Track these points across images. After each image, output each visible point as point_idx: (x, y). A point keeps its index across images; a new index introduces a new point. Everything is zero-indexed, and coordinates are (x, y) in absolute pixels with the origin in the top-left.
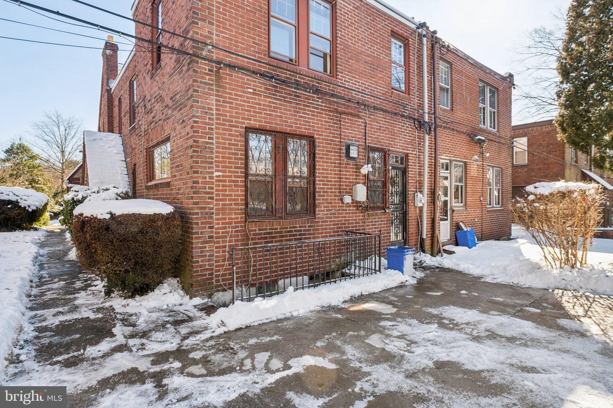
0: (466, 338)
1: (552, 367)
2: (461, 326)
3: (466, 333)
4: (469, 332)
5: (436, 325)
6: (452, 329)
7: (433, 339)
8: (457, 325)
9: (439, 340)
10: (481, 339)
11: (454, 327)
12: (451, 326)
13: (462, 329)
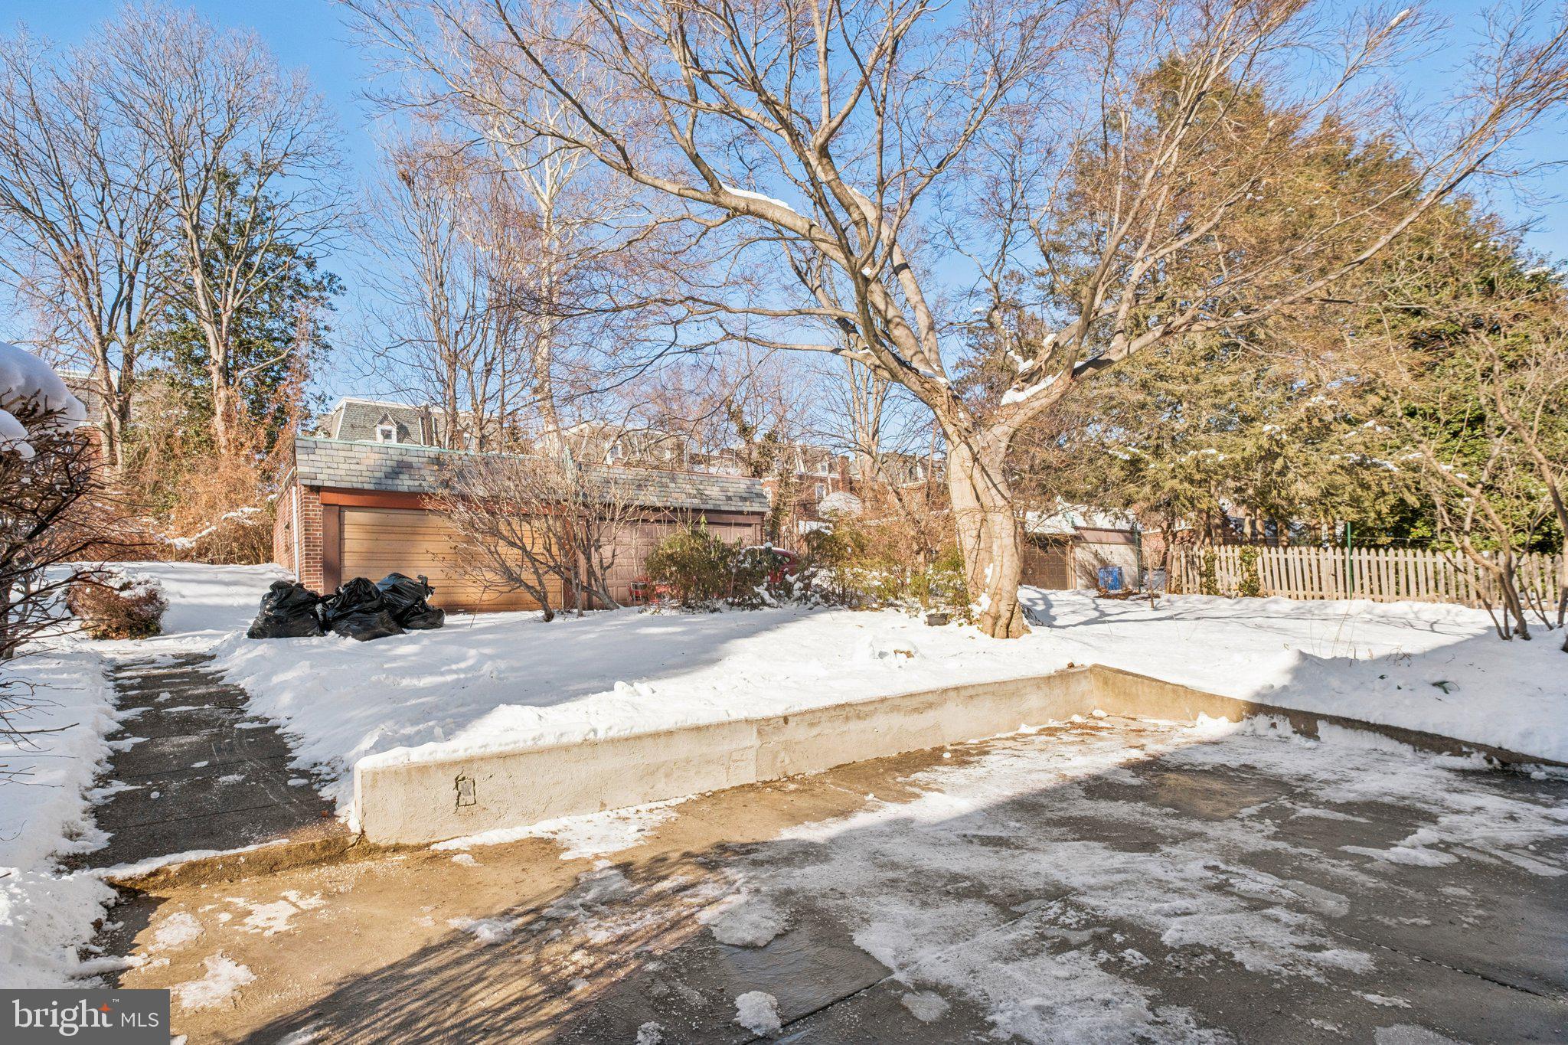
0: (1085, 894)
1: (951, 844)
2: (1085, 935)
3: (1079, 908)
4: (1071, 912)
5: (1168, 938)
6: (1117, 925)
7: (1170, 895)
8: (1100, 942)
9: (1154, 893)
10: (1047, 891)
11: (1111, 933)
12: (1118, 938)
13: (1088, 925)
